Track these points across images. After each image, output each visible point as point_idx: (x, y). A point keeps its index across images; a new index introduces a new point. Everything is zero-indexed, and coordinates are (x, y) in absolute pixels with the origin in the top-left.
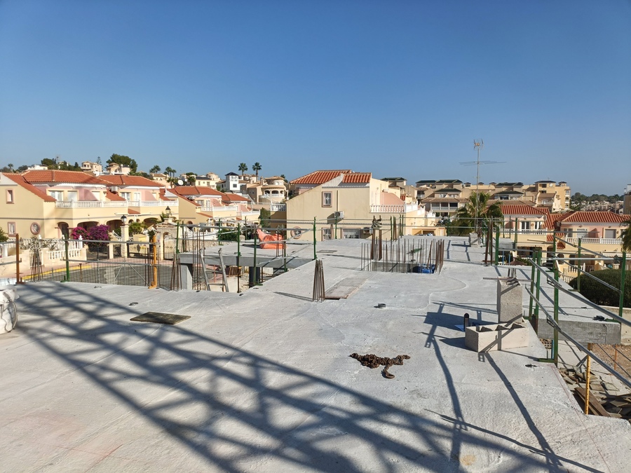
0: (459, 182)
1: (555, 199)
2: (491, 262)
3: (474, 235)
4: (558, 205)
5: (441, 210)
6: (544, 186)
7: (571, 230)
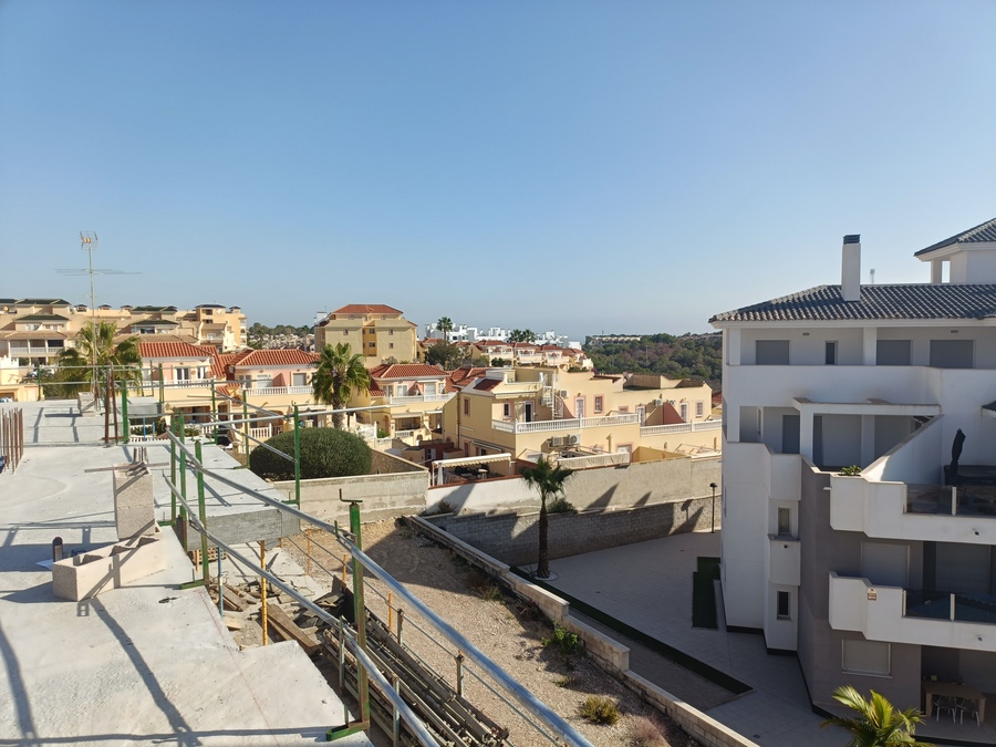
0: (63, 303)
1: (226, 332)
2: (116, 439)
3: (86, 397)
4: (232, 342)
5: (31, 352)
6: (209, 312)
7: (249, 377)
